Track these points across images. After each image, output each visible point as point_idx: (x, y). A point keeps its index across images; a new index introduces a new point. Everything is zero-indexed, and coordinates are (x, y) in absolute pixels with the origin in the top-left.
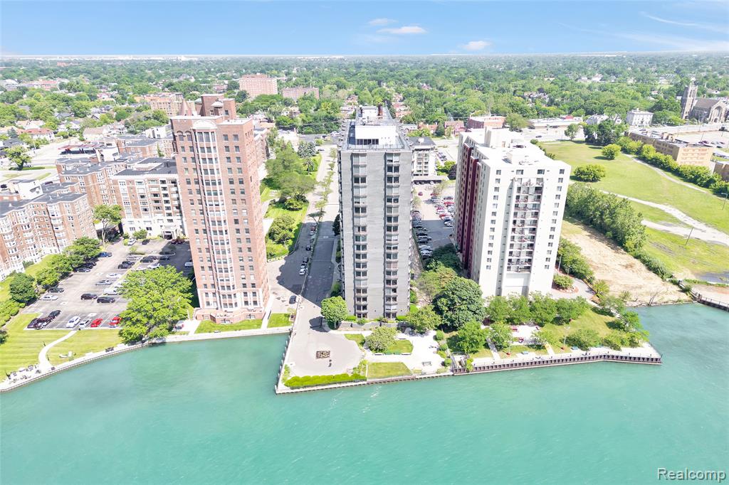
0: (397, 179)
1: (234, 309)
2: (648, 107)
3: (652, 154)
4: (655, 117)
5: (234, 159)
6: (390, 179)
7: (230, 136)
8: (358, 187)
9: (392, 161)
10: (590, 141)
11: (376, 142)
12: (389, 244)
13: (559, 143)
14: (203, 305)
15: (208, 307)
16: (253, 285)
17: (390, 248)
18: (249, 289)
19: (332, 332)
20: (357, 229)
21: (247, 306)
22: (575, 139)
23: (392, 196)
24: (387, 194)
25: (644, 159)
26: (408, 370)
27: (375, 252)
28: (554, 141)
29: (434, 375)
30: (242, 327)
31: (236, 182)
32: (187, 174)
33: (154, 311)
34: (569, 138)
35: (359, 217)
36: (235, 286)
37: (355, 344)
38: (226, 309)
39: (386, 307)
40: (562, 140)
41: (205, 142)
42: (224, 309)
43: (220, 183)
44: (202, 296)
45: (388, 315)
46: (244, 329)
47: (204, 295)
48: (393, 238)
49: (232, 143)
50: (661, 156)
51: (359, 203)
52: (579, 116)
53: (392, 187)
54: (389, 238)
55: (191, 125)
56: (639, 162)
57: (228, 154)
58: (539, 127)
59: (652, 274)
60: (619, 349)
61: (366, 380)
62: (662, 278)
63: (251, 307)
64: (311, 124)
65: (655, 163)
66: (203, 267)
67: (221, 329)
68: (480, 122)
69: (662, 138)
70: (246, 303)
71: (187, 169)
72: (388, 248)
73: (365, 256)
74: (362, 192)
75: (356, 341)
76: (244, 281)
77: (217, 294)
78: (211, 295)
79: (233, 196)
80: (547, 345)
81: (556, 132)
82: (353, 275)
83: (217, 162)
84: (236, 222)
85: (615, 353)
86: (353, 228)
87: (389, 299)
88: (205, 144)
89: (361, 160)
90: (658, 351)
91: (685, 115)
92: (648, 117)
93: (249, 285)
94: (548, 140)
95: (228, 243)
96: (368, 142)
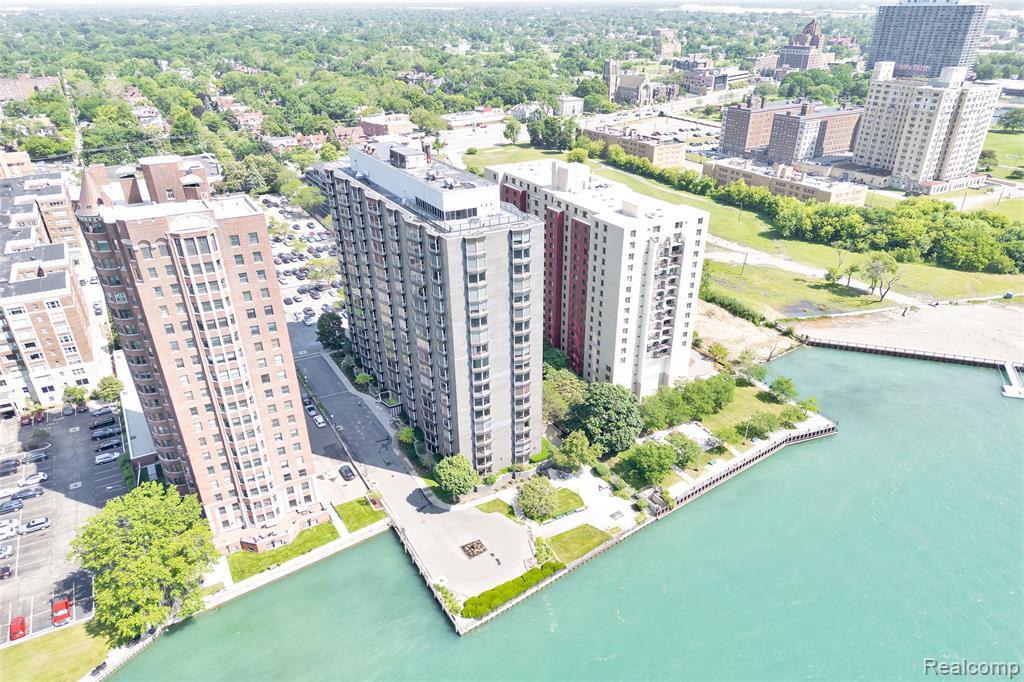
0: (527, 267)
1: (277, 519)
2: (573, 91)
3: (624, 158)
4: (586, 104)
5: (252, 275)
6: (518, 269)
7: (244, 237)
8: (476, 289)
9: (520, 242)
10: (535, 143)
11: (474, 212)
12: (519, 362)
13: (501, 149)
14: (217, 529)
15: (228, 529)
16: (302, 473)
17: (520, 367)
18: (296, 481)
19: (454, 508)
20: (475, 350)
21: (294, 508)
22: (519, 142)
23: (522, 293)
24: (514, 291)
25: (615, 164)
26: (602, 533)
27: (499, 376)
28: (492, 148)
29: (637, 529)
30: (309, 544)
31: (261, 312)
32: (164, 315)
33: (174, 576)
34: (510, 141)
35: (479, 332)
36: (274, 484)
37: (501, 517)
38: (263, 523)
39: (517, 450)
40: (503, 145)
41: (200, 255)
42: (259, 524)
43: (233, 321)
44: (214, 515)
45: (520, 459)
46: (315, 547)
47: (218, 512)
48: (525, 352)
49: (247, 248)
50: (636, 160)
51: (477, 311)
52: (496, 107)
53: (521, 280)
54: (519, 353)
55: (167, 228)
56: (609, 168)
57: (240, 268)
58: (458, 127)
59: (739, 320)
60: (794, 428)
61: (565, 568)
62: (754, 322)
63: (303, 506)
64: (102, 149)
65: (629, 168)
66: (211, 469)
67: (276, 560)
68: (381, 126)
69: (625, 135)
70: (293, 503)
71: (164, 307)
72: (518, 367)
73: (487, 387)
74: (482, 296)
75: (501, 511)
76: (286, 471)
77: (243, 505)
78: (229, 509)
79: (257, 338)
80: (725, 444)
81: (486, 133)
82: (470, 418)
83: (224, 286)
84: (265, 378)
85: (794, 433)
86: (469, 351)
87: (519, 437)
88: (200, 259)
89: (479, 247)
90: (828, 418)
91: (611, 97)
92: (579, 103)
93: (295, 475)
94: (485, 146)
95: (255, 417)
96: (460, 214)
